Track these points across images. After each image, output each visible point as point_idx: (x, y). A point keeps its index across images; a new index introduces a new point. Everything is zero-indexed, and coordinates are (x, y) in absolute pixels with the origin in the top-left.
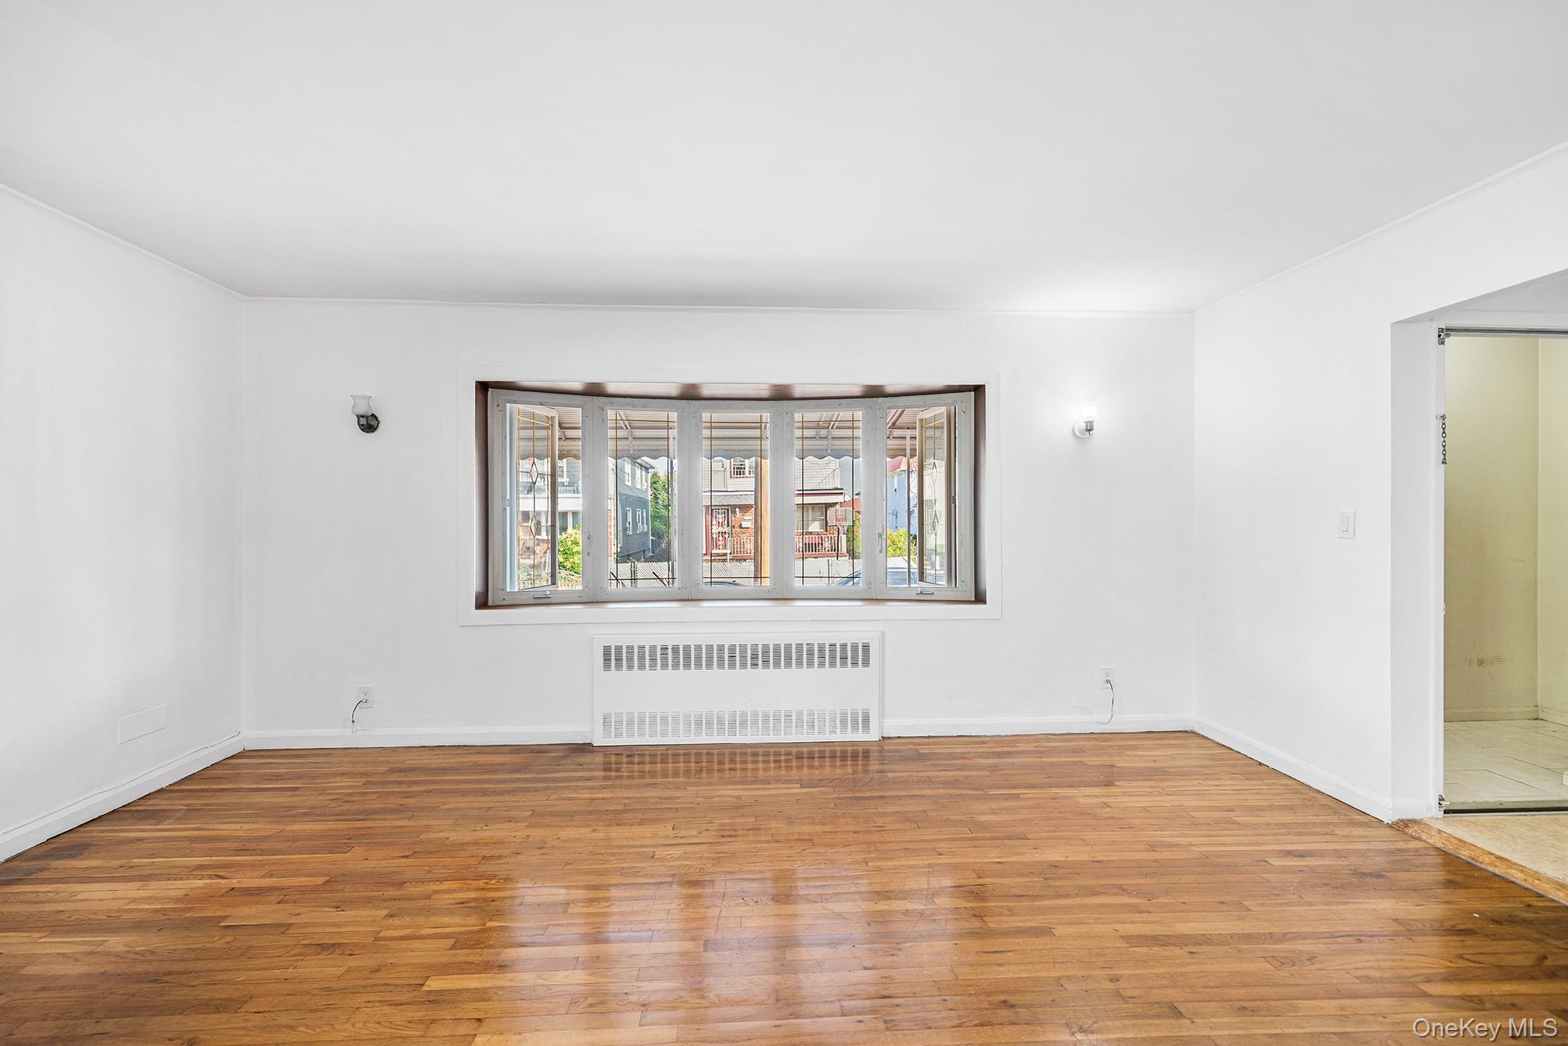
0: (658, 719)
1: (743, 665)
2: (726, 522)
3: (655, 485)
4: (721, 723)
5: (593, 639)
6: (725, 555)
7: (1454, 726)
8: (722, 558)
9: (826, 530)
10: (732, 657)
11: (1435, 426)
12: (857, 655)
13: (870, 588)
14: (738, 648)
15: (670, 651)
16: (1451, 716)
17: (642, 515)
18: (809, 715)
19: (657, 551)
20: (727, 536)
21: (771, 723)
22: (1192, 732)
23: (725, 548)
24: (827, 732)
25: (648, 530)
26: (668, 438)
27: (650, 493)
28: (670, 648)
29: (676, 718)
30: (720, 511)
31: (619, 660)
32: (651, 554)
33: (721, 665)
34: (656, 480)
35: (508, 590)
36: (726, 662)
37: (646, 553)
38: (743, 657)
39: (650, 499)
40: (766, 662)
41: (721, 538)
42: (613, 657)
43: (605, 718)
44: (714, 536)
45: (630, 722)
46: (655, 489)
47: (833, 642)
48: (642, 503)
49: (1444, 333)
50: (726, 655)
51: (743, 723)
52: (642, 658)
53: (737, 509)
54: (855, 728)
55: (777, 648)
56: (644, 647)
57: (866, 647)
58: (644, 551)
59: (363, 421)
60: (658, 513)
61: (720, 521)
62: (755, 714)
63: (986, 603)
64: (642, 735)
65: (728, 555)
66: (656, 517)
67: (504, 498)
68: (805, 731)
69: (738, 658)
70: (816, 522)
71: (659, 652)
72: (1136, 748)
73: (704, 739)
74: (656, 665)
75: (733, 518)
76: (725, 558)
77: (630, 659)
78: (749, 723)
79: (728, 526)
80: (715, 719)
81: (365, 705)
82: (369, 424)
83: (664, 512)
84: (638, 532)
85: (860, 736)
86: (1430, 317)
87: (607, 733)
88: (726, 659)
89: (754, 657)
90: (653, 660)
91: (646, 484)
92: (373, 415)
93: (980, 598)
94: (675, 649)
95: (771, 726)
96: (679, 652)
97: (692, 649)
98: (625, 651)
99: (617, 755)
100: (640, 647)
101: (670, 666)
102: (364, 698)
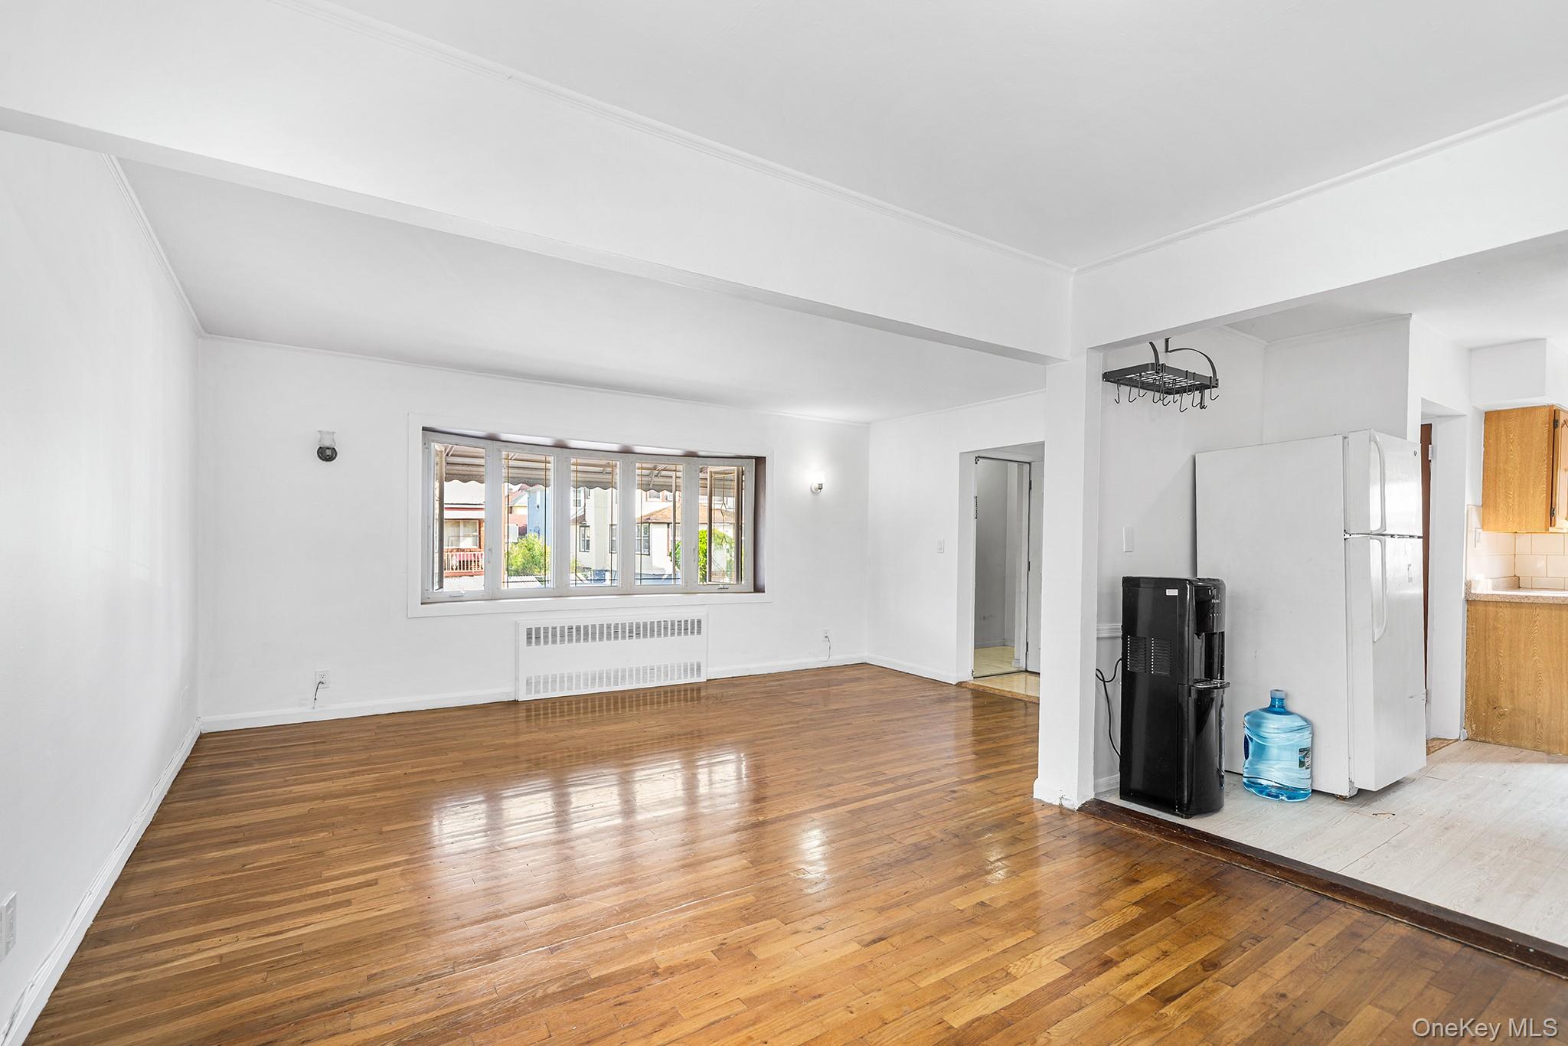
0: (565, 678)
1: (624, 637)
4: (608, 678)
5: (519, 624)
7: (976, 650)
9: (480, 547)
10: (616, 632)
11: (973, 501)
12: (693, 627)
14: (620, 626)
15: (574, 630)
16: (977, 646)
18: (664, 668)
21: (641, 676)
22: (866, 663)
24: (676, 678)
28: (574, 628)
29: (578, 677)
31: (538, 638)
33: (609, 638)
35: (431, 590)
36: (612, 636)
38: (624, 632)
40: (638, 634)
42: (534, 636)
43: (527, 681)
45: (546, 682)
47: (687, 619)
49: (977, 458)
50: (612, 631)
51: (624, 677)
52: (554, 635)
54: (692, 675)
55: (645, 625)
56: (556, 628)
57: (699, 622)
63: (764, 592)
64: (554, 690)
68: (662, 679)
69: (620, 633)
70: (468, 538)
71: (566, 631)
72: (842, 672)
73: (597, 690)
74: (564, 640)
77: (546, 637)
78: (627, 676)
80: (604, 675)
81: (323, 685)
82: (327, 454)
85: (695, 680)
86: (973, 452)
87: (529, 692)
88: (612, 634)
89: (631, 631)
90: (562, 636)
93: (758, 589)
94: (578, 629)
95: (641, 678)
96: (580, 631)
97: (590, 628)
98: (542, 631)
99: (544, 703)
100: (553, 628)
101: (574, 640)
102: (322, 680)
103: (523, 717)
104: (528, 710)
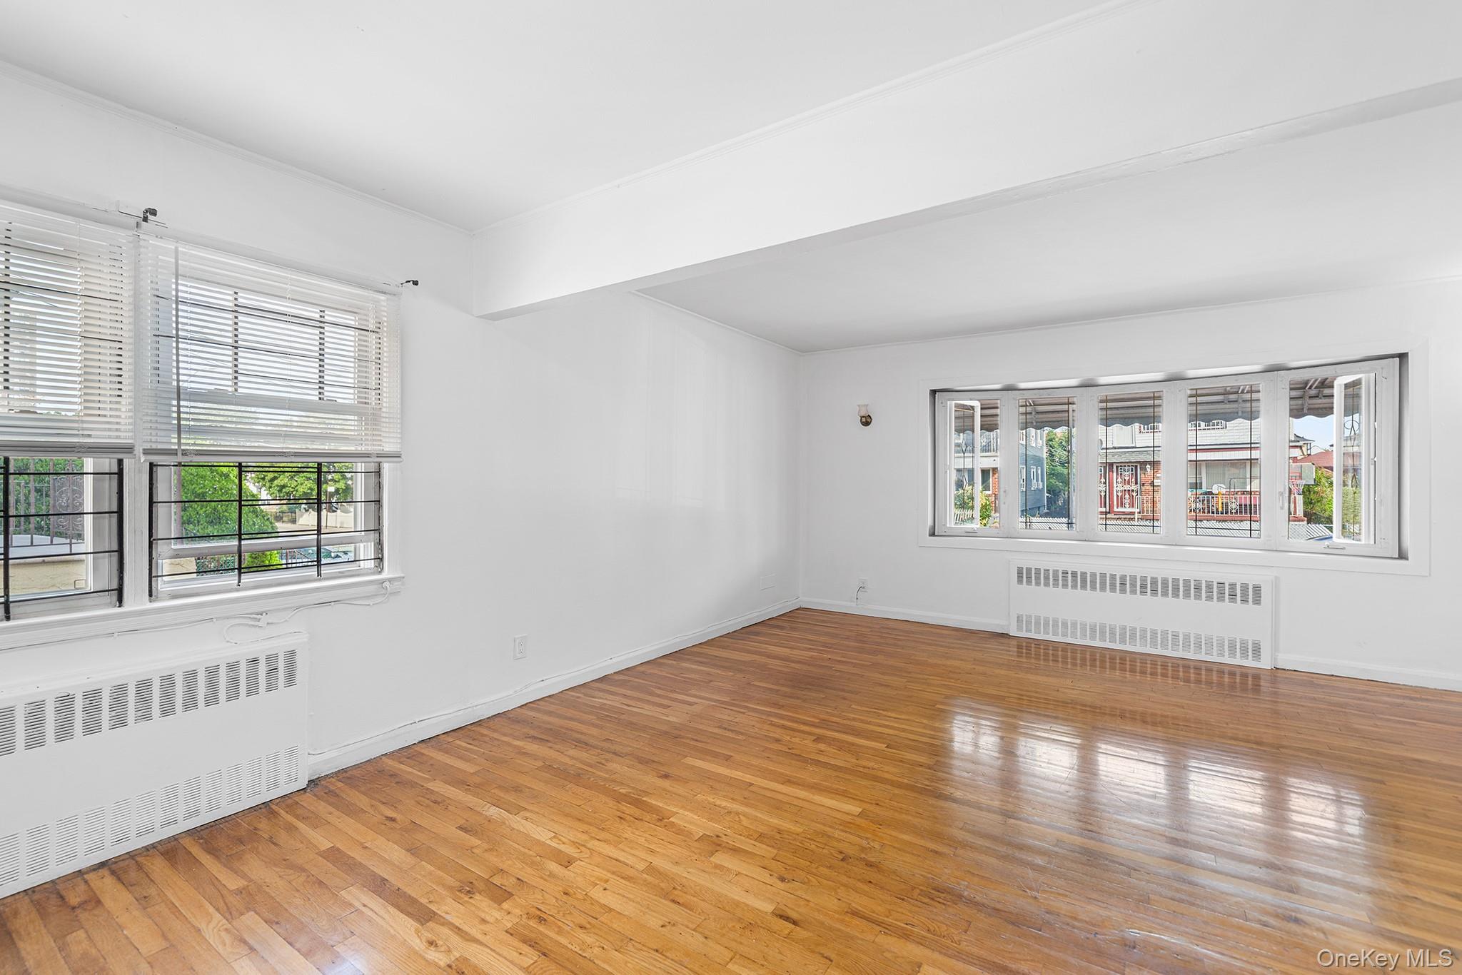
0: (1060, 624)
1: (1133, 592)
2: (1134, 480)
3: (1051, 443)
4: (1113, 633)
5: (1010, 561)
6: (1133, 513)
8: (1129, 517)
10: (1123, 584)
12: (1247, 594)
13: (1270, 540)
14: (1128, 578)
15: (1069, 575)
17: (1037, 472)
18: (1195, 637)
19: (1053, 508)
20: (1135, 494)
21: (1160, 639)
23: (1133, 506)
24: (1214, 653)
25: (1044, 486)
26: (1068, 411)
27: (1045, 450)
28: (1070, 573)
29: (1075, 625)
30: (1127, 468)
31: (1029, 578)
32: (1046, 511)
33: (1113, 590)
34: (1052, 437)
35: (948, 526)
36: (1118, 588)
37: (1041, 509)
38: (1133, 585)
39: (1045, 457)
40: (1154, 591)
41: (1127, 496)
42: (1024, 575)
43: (1018, 617)
44: (1120, 494)
45: (1038, 624)
46: (1051, 446)
47: (1221, 581)
48: (1038, 461)
50: (1118, 582)
51: (1133, 636)
52: (1047, 578)
53: (1148, 466)
54: (1245, 655)
55: (1165, 581)
56: (1048, 570)
57: (1257, 588)
58: (1039, 507)
59: (864, 420)
60: (1054, 470)
61: (1127, 478)
62: (1144, 631)
63: (1409, 561)
64: (1046, 633)
65: (1136, 514)
66: (1052, 474)
67: (946, 464)
68: (1192, 651)
69: (1128, 586)
71: (1061, 575)
73: (1098, 643)
74: (1058, 584)
75: (1143, 475)
76: (1132, 517)
77: (1038, 578)
78: (1138, 637)
79: (1136, 483)
80: (1108, 629)
81: (863, 590)
83: (1060, 469)
84: (1033, 489)
85: (1250, 662)
87: (1020, 629)
88: (1118, 585)
89: (1144, 586)
90: (1056, 580)
91: (1041, 441)
92: (869, 416)
93: (1402, 556)
94: (1075, 574)
95: (1159, 642)
96: (1077, 577)
97: (1088, 576)
98: (1033, 572)
99: (1027, 643)
100: (1045, 570)
101: (1070, 585)
102: (863, 585)
103: (1014, 652)
104: (1019, 647)
